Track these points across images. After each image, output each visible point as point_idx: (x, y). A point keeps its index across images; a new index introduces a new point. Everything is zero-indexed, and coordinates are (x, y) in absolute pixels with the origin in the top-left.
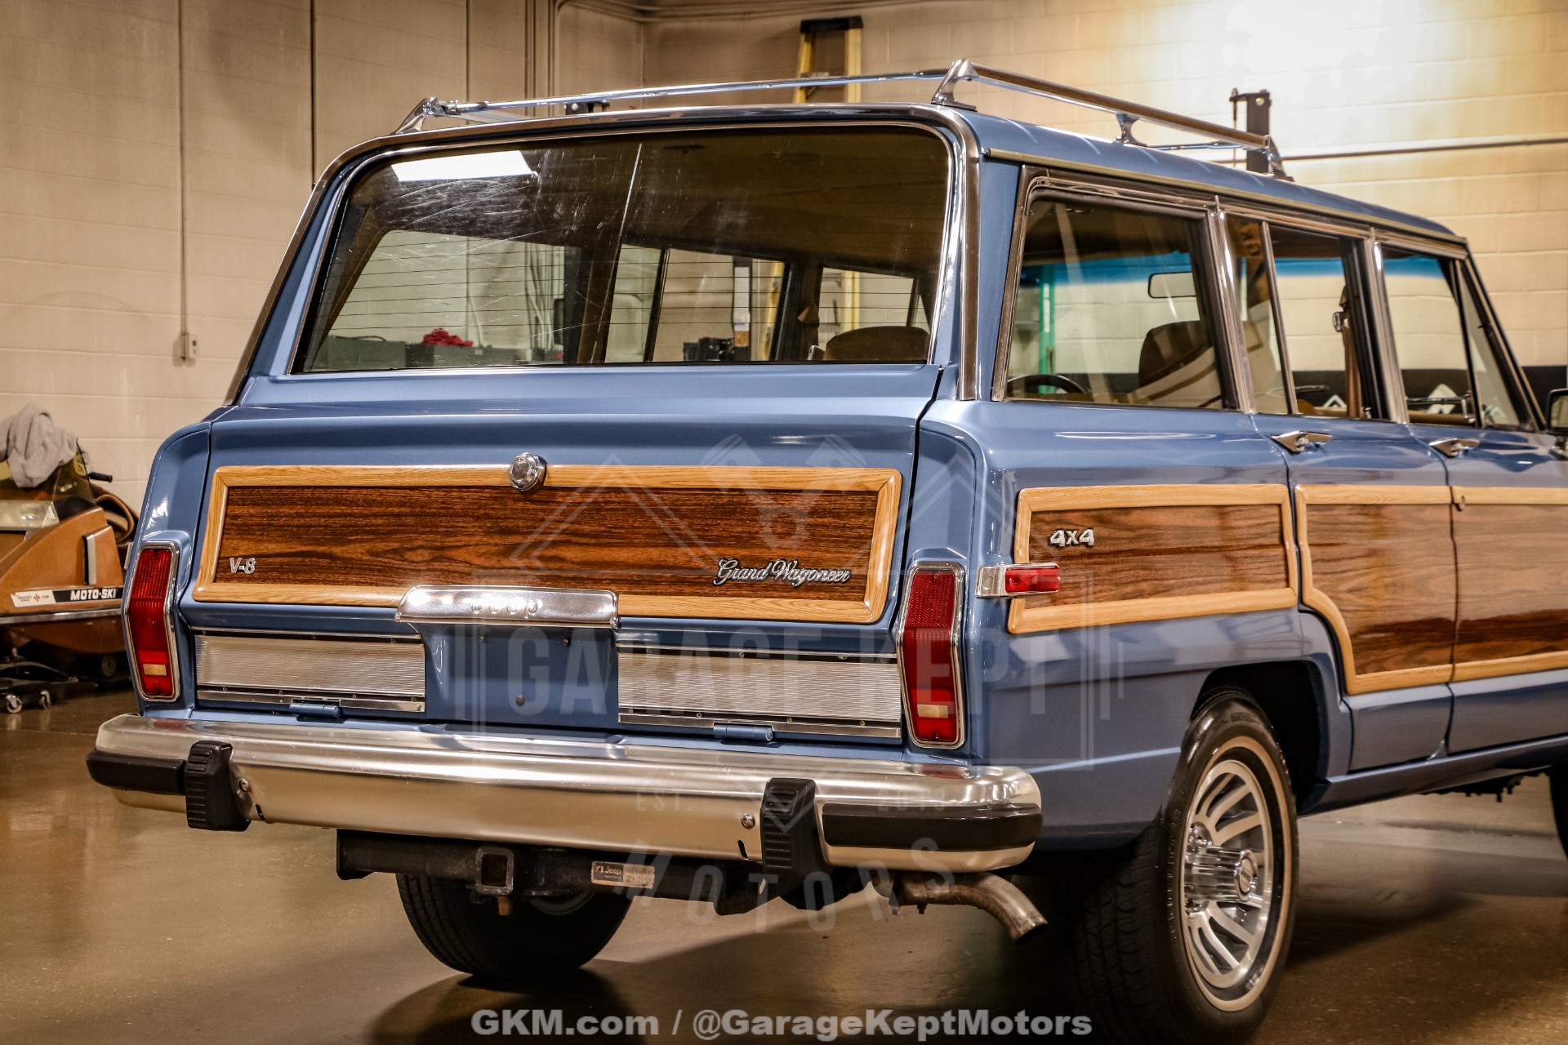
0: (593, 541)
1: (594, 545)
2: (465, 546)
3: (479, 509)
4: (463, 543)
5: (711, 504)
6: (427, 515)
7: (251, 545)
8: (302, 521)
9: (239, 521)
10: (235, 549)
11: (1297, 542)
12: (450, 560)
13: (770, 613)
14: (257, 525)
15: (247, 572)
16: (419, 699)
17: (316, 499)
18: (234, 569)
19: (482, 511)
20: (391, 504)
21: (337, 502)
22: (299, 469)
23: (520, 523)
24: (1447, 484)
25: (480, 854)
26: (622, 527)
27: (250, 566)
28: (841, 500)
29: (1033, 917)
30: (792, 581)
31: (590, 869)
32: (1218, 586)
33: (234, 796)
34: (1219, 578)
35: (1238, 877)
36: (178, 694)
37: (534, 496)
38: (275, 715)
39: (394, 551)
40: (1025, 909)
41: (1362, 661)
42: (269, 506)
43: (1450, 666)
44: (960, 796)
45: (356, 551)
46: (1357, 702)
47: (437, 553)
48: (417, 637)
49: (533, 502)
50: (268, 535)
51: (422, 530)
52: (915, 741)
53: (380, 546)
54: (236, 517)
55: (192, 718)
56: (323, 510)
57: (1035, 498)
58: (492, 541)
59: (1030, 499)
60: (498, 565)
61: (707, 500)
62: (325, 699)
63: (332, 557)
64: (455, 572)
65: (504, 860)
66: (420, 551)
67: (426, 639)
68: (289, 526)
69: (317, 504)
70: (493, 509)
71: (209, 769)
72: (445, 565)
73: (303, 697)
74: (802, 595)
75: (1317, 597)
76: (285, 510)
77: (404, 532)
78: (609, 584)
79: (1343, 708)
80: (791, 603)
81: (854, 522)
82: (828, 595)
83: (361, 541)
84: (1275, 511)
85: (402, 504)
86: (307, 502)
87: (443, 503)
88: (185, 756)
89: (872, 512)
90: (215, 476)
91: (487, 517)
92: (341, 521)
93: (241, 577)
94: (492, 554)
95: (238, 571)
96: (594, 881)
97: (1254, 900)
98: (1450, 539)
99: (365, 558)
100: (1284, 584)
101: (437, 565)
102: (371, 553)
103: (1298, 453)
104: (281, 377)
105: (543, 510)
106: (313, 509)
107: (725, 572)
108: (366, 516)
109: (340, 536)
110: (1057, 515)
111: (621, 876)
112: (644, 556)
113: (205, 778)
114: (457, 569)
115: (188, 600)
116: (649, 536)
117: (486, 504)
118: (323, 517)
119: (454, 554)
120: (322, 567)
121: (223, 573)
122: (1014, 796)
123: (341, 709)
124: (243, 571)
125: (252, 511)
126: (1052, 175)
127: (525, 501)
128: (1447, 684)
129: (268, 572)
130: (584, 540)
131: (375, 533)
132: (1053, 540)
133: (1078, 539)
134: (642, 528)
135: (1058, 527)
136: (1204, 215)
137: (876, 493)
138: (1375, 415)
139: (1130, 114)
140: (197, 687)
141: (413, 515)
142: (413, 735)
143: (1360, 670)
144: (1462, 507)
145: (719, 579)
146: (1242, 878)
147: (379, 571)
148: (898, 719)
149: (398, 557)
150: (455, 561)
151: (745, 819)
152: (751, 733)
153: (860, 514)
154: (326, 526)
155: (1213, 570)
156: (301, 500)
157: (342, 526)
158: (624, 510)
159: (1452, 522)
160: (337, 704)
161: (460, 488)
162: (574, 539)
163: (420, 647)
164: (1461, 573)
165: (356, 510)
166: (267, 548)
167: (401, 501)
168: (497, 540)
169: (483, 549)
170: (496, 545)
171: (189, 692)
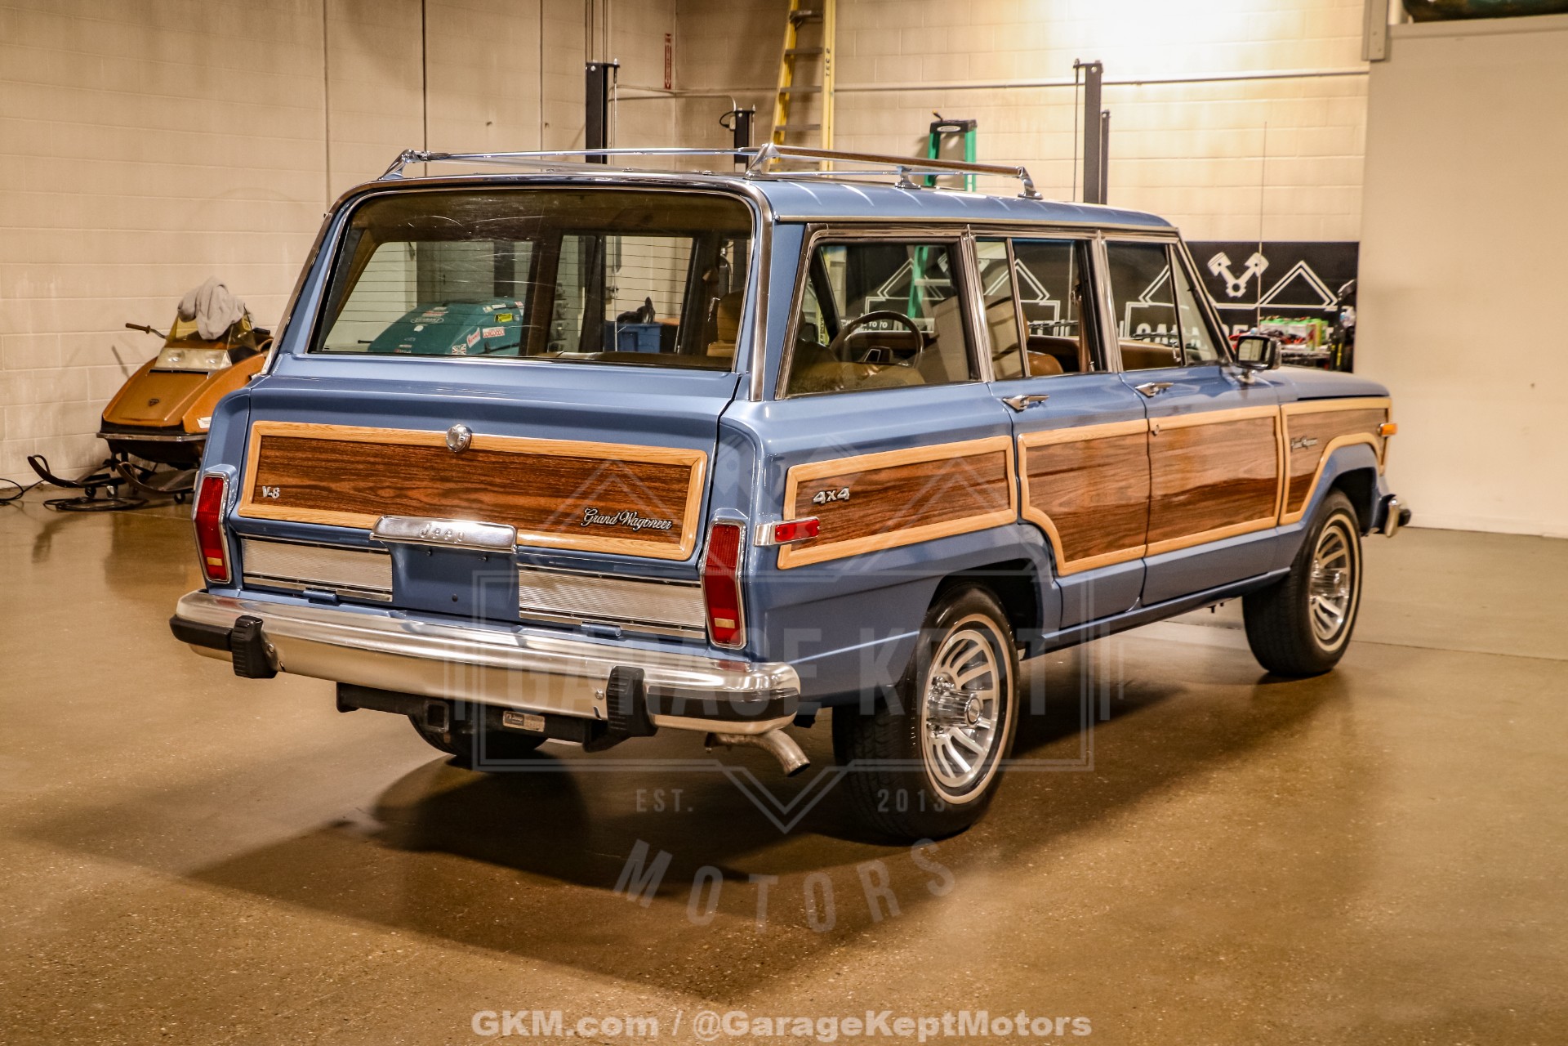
0: (502, 490)
1: (501, 493)
2: (417, 488)
3: (427, 462)
4: (416, 486)
5: (581, 468)
6: (393, 464)
7: (277, 478)
8: (310, 463)
9: (268, 461)
10: (267, 481)
11: (1017, 474)
12: (406, 497)
13: (617, 549)
14: (281, 464)
15: (274, 497)
16: (388, 592)
17: (320, 448)
18: (265, 494)
19: (429, 464)
20: (369, 455)
21: (334, 451)
22: (308, 426)
23: (454, 474)
24: (1146, 417)
25: (426, 705)
26: (521, 481)
27: (276, 493)
28: (667, 471)
29: (800, 759)
30: (633, 526)
31: (502, 716)
32: (951, 515)
33: (265, 656)
34: (951, 510)
35: (967, 711)
36: (230, 579)
37: (464, 455)
38: (295, 597)
39: (371, 488)
40: (794, 752)
41: (1070, 552)
42: (289, 451)
43: (1144, 546)
44: (742, 685)
45: (345, 487)
46: (1064, 582)
47: (398, 492)
48: (386, 550)
49: (463, 459)
50: (288, 472)
51: (389, 474)
52: (713, 643)
53: (362, 484)
54: (267, 457)
55: (241, 597)
56: (323, 456)
57: (798, 472)
58: (435, 486)
59: (797, 473)
60: (439, 503)
61: (578, 465)
62: (327, 588)
63: (329, 490)
64: (410, 506)
65: (442, 708)
66: (388, 490)
67: (393, 552)
68: (301, 466)
69: (320, 452)
70: (436, 463)
71: (248, 637)
72: (404, 501)
73: (313, 586)
74: (640, 537)
75: (1032, 512)
76: (300, 455)
77: (377, 475)
78: (512, 521)
79: (1054, 586)
80: (632, 543)
81: (676, 486)
82: (656, 538)
83: (349, 480)
84: (1002, 454)
85: (376, 456)
86: (314, 449)
87: (403, 456)
88: (232, 625)
89: (687, 481)
90: (253, 427)
91: (433, 468)
92: (337, 465)
93: (269, 501)
94: (435, 495)
95: (268, 496)
96: (506, 724)
97: (983, 723)
98: (1146, 457)
99: (352, 492)
100: (1007, 506)
101: (398, 500)
102: (356, 489)
103: (1022, 410)
104: (299, 356)
105: (469, 466)
106: (317, 455)
107: (588, 517)
108: (352, 462)
109: (336, 476)
110: (820, 481)
111: (523, 722)
112: (536, 503)
113: (244, 643)
114: (412, 504)
115: (235, 515)
116: (540, 488)
117: (431, 459)
118: (325, 461)
119: (410, 493)
120: (323, 497)
121: (257, 497)
122: (779, 683)
123: (338, 596)
124: (271, 496)
125: (277, 454)
126: (830, 228)
127: (457, 458)
128: (1142, 558)
129: (289, 498)
130: (496, 489)
131: (358, 475)
132: (815, 500)
133: (836, 497)
134: (535, 482)
135: (821, 489)
136: (958, 240)
137: (690, 467)
138: (1097, 368)
139: (906, 166)
140: (244, 575)
141: (383, 464)
142: (383, 618)
143: (1068, 558)
144: (1156, 432)
145: (585, 523)
146: (971, 713)
147: (361, 502)
148: (703, 626)
149: (373, 493)
150: (411, 499)
151: (597, 693)
152: (605, 631)
153: (679, 481)
154: (326, 468)
155: (947, 505)
156: (309, 447)
157: (337, 469)
158: (522, 469)
159: (1148, 444)
160: (334, 592)
161: (415, 446)
162: (489, 488)
163: (388, 557)
164: (1153, 480)
165: (346, 458)
166: (287, 481)
167: (376, 454)
168: (438, 485)
169: (430, 491)
170: (437, 489)
171: (238, 577)
